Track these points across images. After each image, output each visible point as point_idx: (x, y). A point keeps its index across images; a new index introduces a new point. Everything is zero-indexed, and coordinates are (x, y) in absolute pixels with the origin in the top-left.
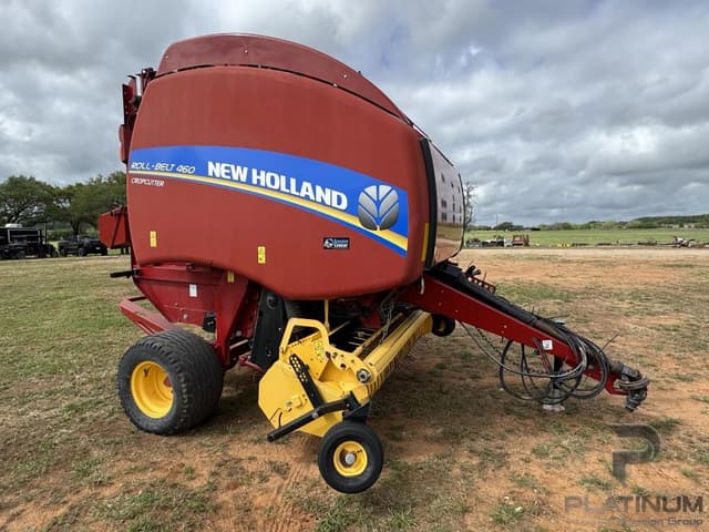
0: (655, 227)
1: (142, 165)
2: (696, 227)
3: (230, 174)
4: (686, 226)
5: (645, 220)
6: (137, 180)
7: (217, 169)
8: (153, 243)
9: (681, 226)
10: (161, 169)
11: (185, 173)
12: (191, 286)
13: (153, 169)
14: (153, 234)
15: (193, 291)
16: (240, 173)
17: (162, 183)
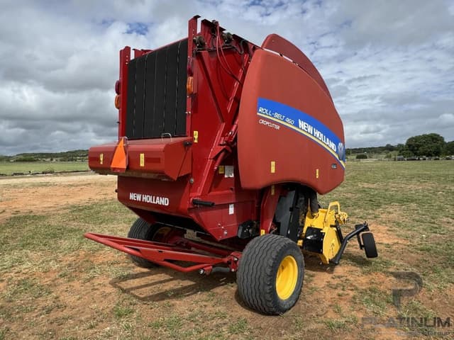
0: (35, 161)
1: (266, 111)
2: (61, 160)
3: (307, 129)
4: (54, 160)
5: (24, 155)
6: (263, 122)
7: (302, 124)
8: (273, 170)
9: (52, 160)
10: (277, 117)
11: (289, 123)
12: (230, 206)
13: (273, 116)
14: (273, 163)
15: (231, 210)
16: (310, 129)
17: (278, 127)
